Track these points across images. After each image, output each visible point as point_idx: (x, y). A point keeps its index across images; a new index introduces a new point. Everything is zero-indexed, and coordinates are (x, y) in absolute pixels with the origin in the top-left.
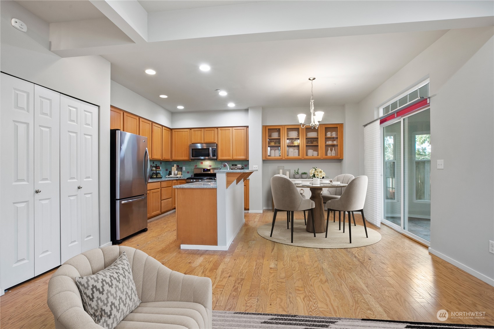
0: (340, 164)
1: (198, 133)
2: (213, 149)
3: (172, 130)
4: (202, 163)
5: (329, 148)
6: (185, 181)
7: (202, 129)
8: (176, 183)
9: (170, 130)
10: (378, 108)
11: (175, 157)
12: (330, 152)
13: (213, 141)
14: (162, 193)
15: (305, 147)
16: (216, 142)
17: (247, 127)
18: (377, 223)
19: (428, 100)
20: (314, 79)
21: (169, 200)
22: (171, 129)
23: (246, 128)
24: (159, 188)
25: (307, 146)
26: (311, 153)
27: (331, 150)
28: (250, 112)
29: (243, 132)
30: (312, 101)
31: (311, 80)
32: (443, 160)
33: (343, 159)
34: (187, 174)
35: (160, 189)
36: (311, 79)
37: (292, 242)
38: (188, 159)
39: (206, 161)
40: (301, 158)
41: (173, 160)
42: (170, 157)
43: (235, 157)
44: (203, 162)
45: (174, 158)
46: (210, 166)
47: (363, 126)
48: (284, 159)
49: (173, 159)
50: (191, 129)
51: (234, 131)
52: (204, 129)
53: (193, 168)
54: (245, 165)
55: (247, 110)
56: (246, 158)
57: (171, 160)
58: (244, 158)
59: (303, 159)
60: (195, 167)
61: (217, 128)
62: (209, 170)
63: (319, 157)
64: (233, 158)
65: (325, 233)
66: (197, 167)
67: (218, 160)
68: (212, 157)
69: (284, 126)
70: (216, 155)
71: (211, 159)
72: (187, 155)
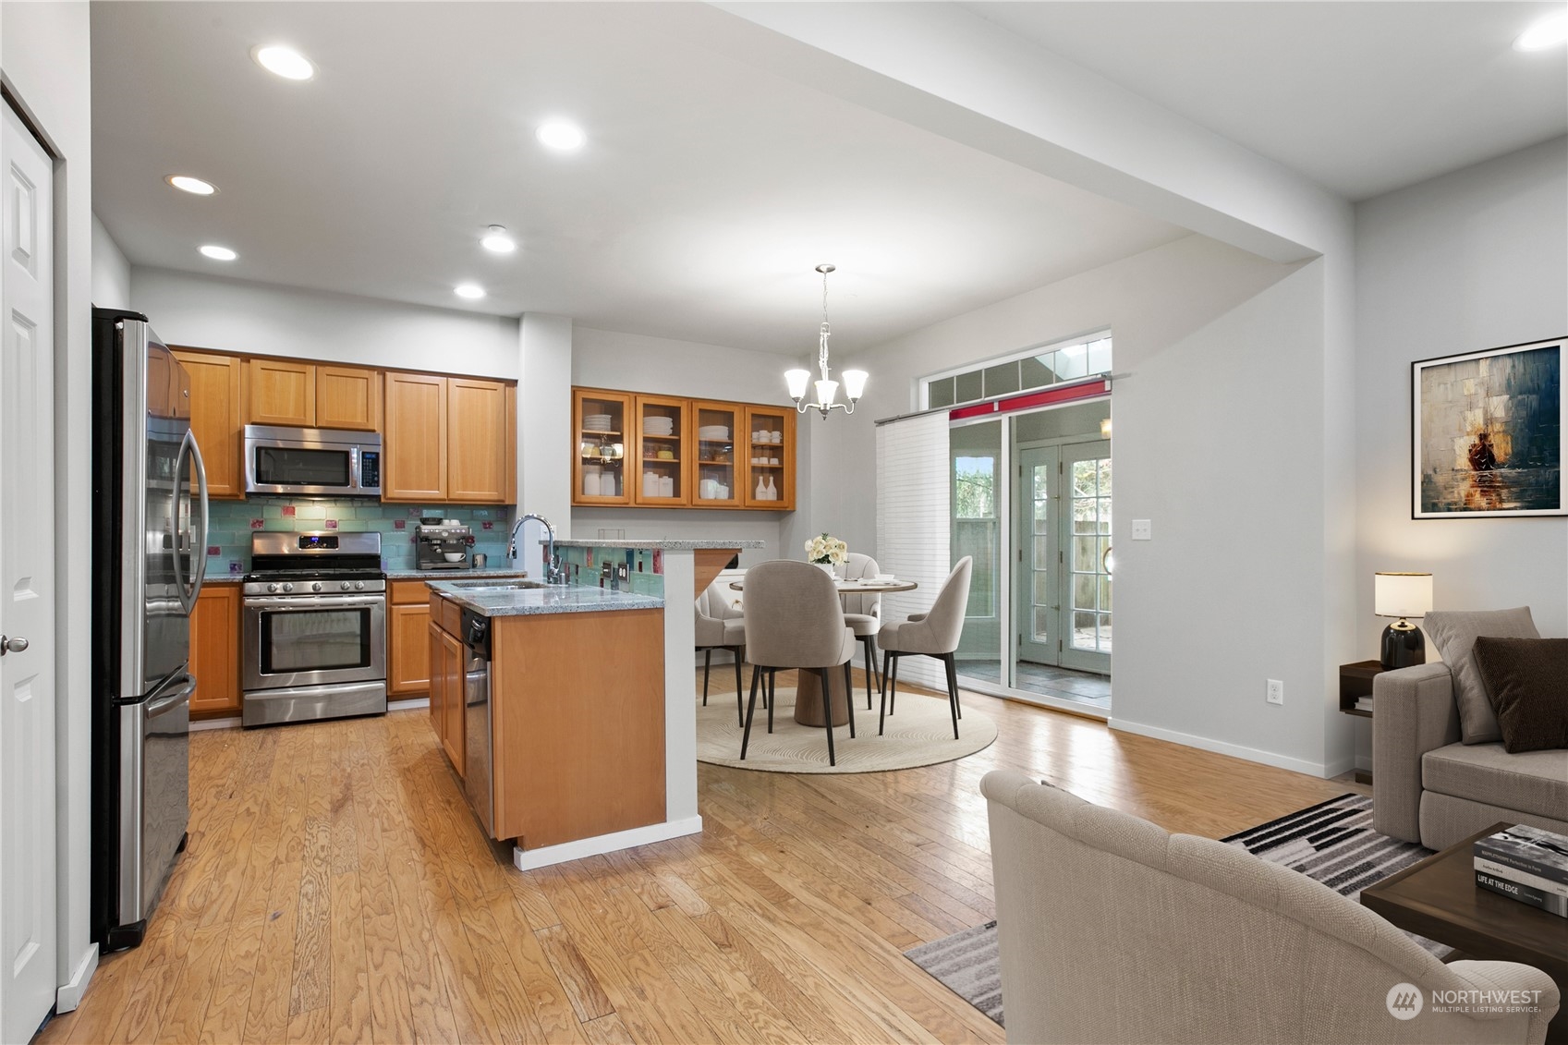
0: (777, 524)
1: (289, 382)
2: (368, 456)
4: (290, 511)
5: (761, 478)
7: (308, 367)
10: (918, 379)
12: (764, 489)
13: (359, 421)
15: (698, 471)
16: (376, 424)
17: (513, 383)
18: (937, 680)
19: (1107, 383)
20: (830, 270)
23: (503, 385)
25: (702, 466)
26: (713, 489)
27: (766, 485)
28: (525, 328)
29: (490, 399)
30: (825, 336)
31: (821, 271)
32: (1149, 520)
33: (794, 511)
36: (821, 268)
37: (833, 764)
38: (228, 492)
39: (311, 504)
40: (685, 502)
43: (458, 493)
44: (294, 505)
46: (334, 525)
47: (875, 422)
48: (632, 505)
50: (247, 358)
51: (456, 393)
52: (320, 369)
53: (245, 530)
54: (485, 524)
55: (514, 322)
56: (502, 498)
58: (496, 498)
59: (690, 507)
60: (254, 525)
61: (383, 371)
62: (330, 541)
63: (736, 501)
64: (451, 496)
65: (849, 725)
66: (261, 529)
67: (383, 500)
68: (360, 489)
69: (637, 394)
70: (378, 482)
71: (351, 498)
72: (227, 471)
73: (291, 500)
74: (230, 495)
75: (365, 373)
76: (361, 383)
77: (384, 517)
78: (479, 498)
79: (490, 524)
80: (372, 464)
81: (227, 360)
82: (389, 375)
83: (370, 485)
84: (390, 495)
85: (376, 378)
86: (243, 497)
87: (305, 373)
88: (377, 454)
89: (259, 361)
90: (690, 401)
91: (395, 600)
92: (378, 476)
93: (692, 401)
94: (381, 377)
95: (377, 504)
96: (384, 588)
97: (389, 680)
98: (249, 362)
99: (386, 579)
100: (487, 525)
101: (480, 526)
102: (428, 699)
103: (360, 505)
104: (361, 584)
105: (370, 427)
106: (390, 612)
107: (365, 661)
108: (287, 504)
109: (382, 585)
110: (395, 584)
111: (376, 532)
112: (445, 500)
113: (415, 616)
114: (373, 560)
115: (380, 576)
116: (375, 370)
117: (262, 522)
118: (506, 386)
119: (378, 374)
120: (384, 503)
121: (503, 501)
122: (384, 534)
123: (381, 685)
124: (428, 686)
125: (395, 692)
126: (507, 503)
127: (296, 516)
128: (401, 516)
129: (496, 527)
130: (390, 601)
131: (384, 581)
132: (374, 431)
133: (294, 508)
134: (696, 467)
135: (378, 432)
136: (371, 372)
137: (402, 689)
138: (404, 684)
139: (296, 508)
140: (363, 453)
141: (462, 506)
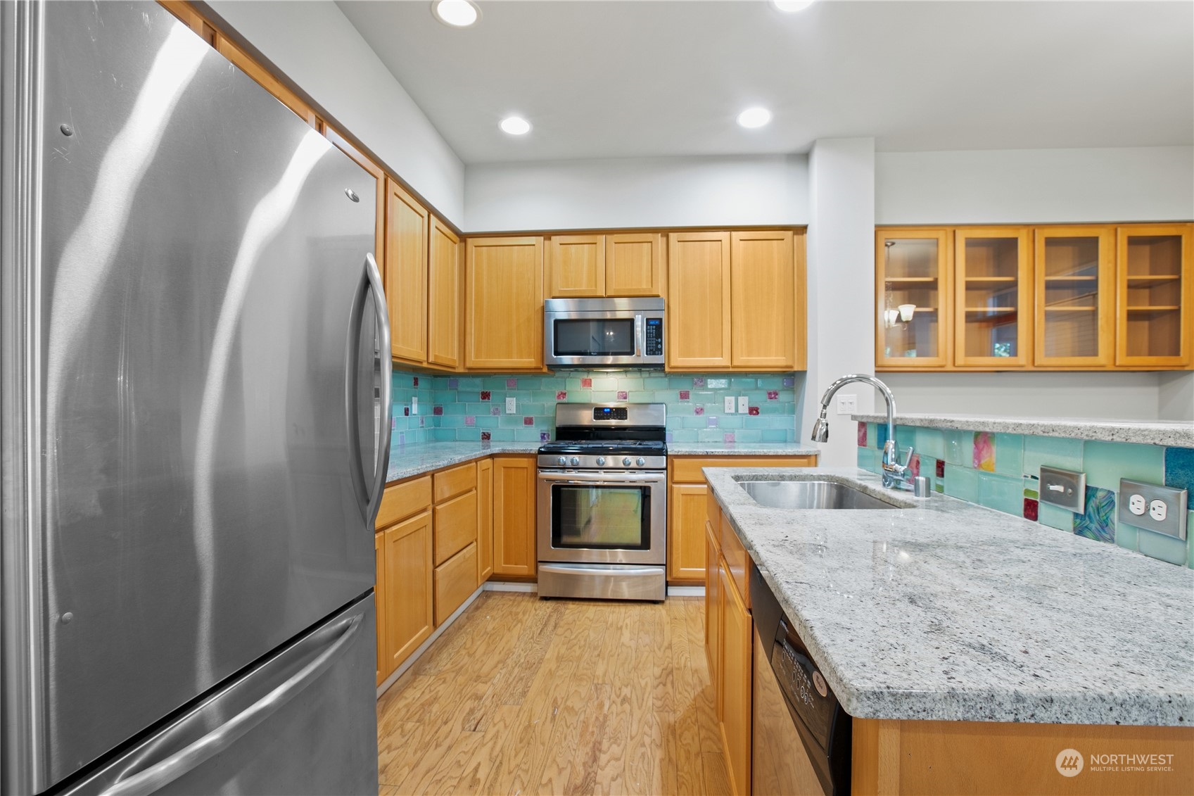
1: (581, 253)
2: (651, 323)
3: (465, 242)
4: (587, 383)
6: (531, 460)
7: (599, 236)
8: (491, 470)
9: (458, 239)
11: (477, 356)
13: (644, 287)
14: (439, 528)
15: (1043, 321)
16: (660, 290)
17: (801, 230)
21: (467, 556)
22: (463, 237)
23: (790, 233)
24: (424, 510)
28: (816, 163)
29: (777, 252)
34: (522, 427)
35: (429, 513)
38: (533, 365)
39: (605, 376)
40: (1024, 363)
41: (469, 369)
42: (456, 357)
43: (743, 359)
45: (474, 361)
46: (624, 396)
48: (949, 367)
49: (468, 365)
50: (548, 235)
51: (739, 247)
52: (609, 237)
53: (551, 402)
54: (770, 394)
55: (803, 158)
56: (789, 363)
57: (461, 370)
58: (783, 363)
59: (1032, 368)
60: (559, 397)
61: (666, 232)
62: (620, 413)
63: (1100, 359)
64: (735, 363)
66: (565, 400)
67: (667, 369)
68: (646, 359)
69: (954, 229)
70: (661, 350)
71: (639, 367)
72: (533, 345)
73: (588, 372)
74: (535, 369)
75: (649, 236)
76: (646, 246)
77: (670, 387)
78: (764, 364)
79: (776, 394)
80: (656, 329)
81: (532, 240)
82: (672, 235)
83: (654, 354)
84: (673, 364)
85: (659, 240)
86: (545, 370)
87: (596, 243)
88: (660, 320)
89: (558, 237)
90: (1031, 229)
91: (676, 479)
92: (661, 343)
93: (1033, 228)
94: (665, 239)
95: (663, 375)
96: (665, 466)
97: (667, 565)
98: (550, 239)
99: (667, 456)
100: (773, 395)
101: (765, 396)
102: (704, 588)
103: (647, 375)
104: (642, 459)
105: (654, 293)
106: (669, 491)
107: (645, 544)
108: (585, 376)
109: (661, 461)
110: (676, 461)
111: (662, 404)
112: (728, 367)
113: (696, 497)
114: (658, 433)
115: (660, 452)
116: (658, 233)
117: (565, 394)
118: (794, 234)
119: (662, 236)
120: (669, 372)
121: (792, 367)
122: (669, 406)
123: (661, 570)
124: (704, 576)
125: (675, 578)
126: (796, 369)
127: (593, 388)
128: (685, 386)
129: (784, 397)
130: (671, 480)
131: (665, 457)
132: (658, 296)
133: (591, 380)
134: (1040, 317)
135: (661, 297)
136: (655, 235)
137: (682, 575)
138: (682, 571)
139: (593, 381)
140: (647, 320)
141: (746, 374)
